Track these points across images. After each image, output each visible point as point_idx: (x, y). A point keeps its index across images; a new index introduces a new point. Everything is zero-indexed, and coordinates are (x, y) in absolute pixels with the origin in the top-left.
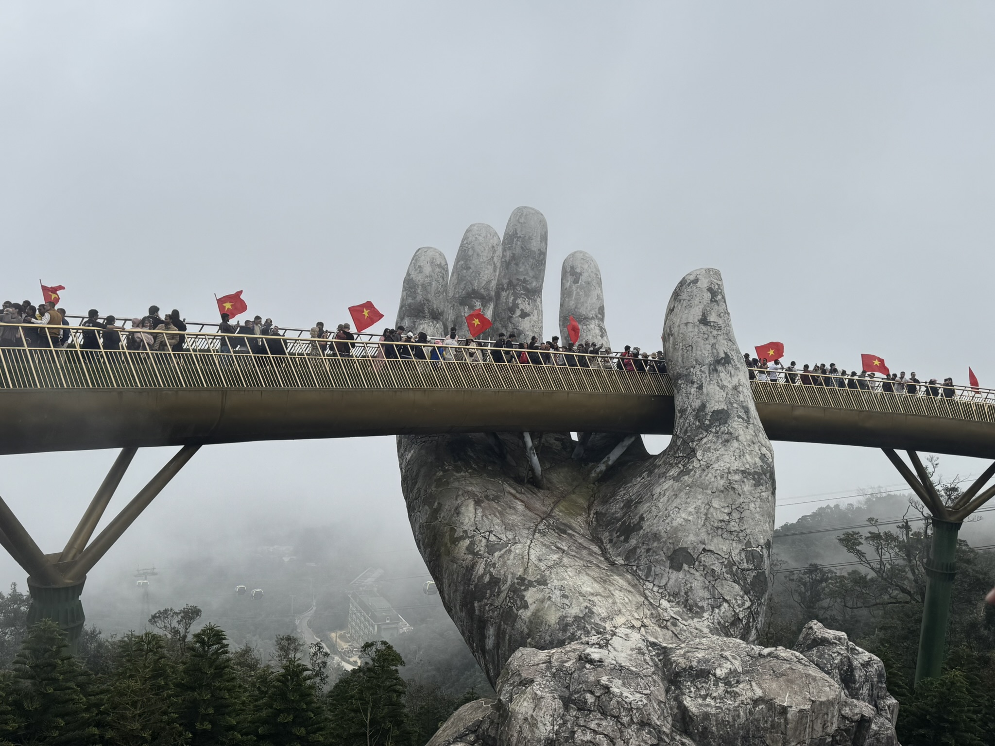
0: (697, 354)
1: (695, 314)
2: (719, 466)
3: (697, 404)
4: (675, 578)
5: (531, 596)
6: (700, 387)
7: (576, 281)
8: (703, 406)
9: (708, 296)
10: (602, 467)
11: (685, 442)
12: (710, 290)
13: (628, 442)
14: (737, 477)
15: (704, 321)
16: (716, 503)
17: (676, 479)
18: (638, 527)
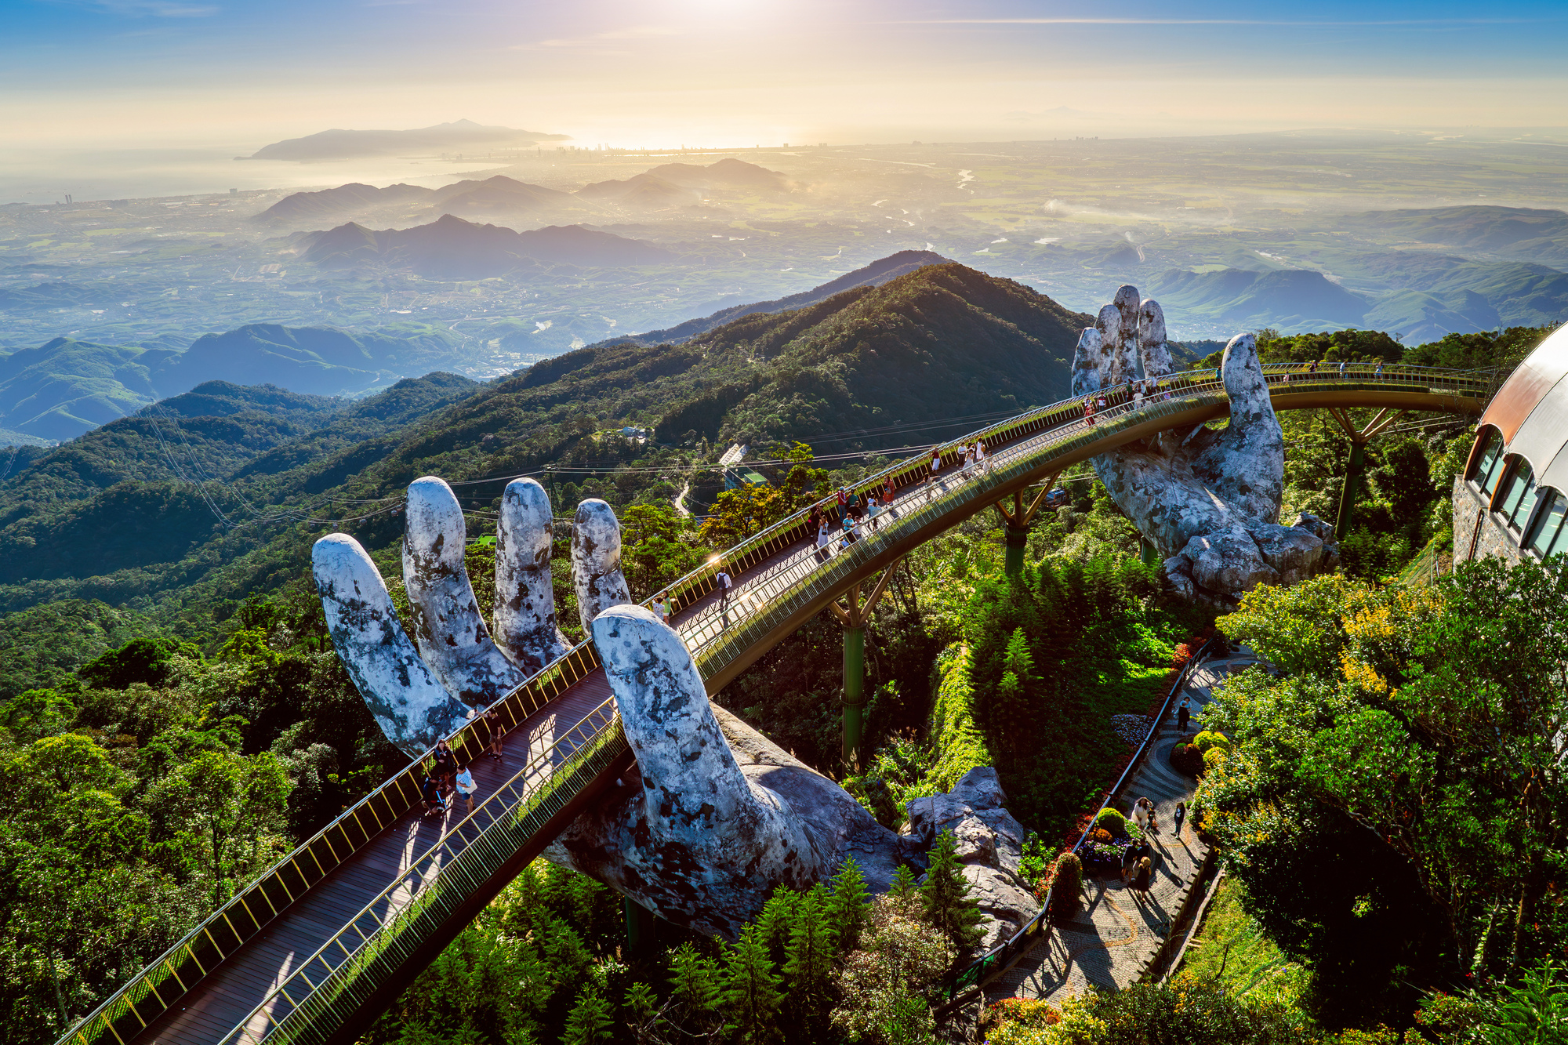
0: (1244, 384)
1: (1243, 362)
2: (1260, 443)
3: (1245, 410)
4: (1243, 498)
5: (1183, 513)
6: (1246, 402)
7: (1151, 321)
8: (1248, 411)
9: (1248, 352)
10: (1188, 440)
11: (1239, 430)
12: (1250, 348)
13: (1201, 426)
14: (1268, 448)
15: (1247, 366)
16: (1259, 462)
17: (1237, 449)
18: (1220, 475)
